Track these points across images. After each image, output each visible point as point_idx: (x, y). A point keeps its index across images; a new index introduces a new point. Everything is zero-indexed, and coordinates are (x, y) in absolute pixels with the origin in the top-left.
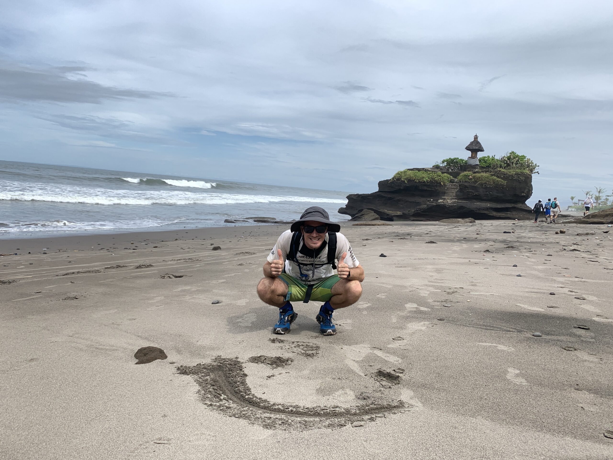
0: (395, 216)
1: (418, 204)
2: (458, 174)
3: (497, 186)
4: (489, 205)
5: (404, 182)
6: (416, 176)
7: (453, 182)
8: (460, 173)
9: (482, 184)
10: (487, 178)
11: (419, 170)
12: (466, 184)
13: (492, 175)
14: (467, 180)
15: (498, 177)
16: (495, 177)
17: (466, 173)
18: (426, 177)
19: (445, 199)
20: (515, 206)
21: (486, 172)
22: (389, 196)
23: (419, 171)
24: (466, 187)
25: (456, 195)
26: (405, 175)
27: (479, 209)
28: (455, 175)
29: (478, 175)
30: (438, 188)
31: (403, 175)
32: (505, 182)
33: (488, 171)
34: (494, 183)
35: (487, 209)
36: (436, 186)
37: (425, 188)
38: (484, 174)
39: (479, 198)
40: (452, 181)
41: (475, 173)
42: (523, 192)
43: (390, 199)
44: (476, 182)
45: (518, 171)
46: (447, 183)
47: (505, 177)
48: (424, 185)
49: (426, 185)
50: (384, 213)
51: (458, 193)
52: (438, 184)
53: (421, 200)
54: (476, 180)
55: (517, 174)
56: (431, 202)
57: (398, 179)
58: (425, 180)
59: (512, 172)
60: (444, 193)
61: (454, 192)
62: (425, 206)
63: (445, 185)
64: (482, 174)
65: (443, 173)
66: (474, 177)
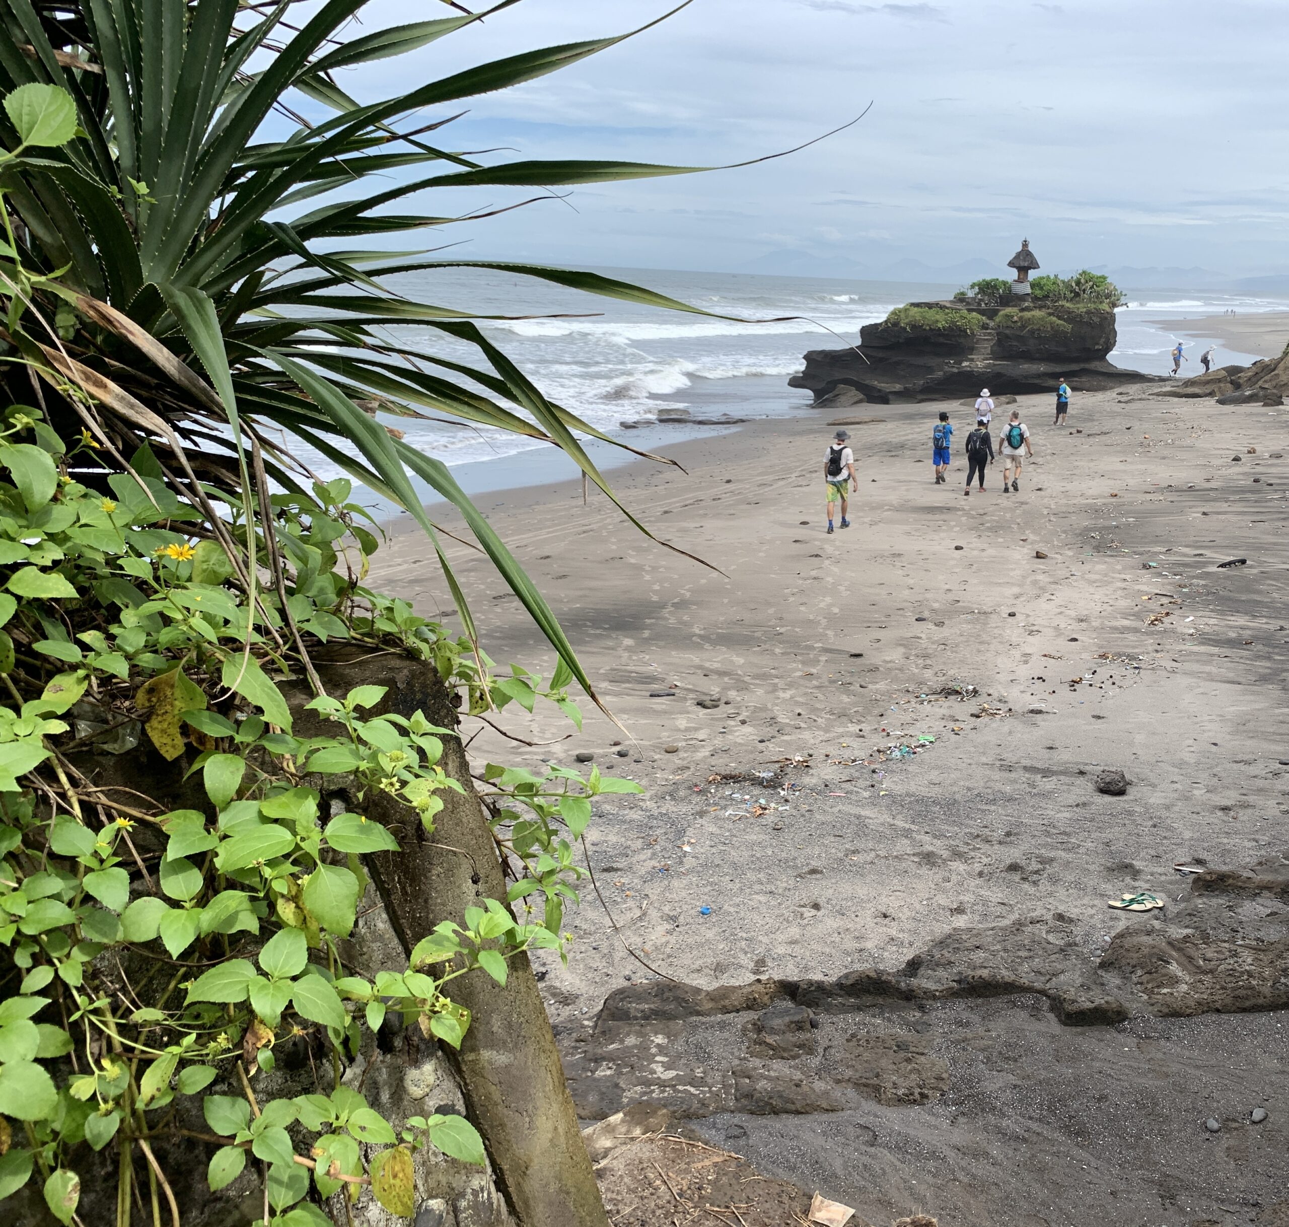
0: (891, 393)
1: (930, 370)
2: (995, 313)
3: (1057, 335)
4: (1042, 368)
5: (905, 329)
6: (924, 318)
7: (987, 329)
8: (998, 311)
9: (1032, 332)
10: (1042, 319)
11: (929, 306)
12: (1007, 332)
13: (1050, 314)
14: (1010, 323)
15: (1059, 318)
16: (1054, 319)
17: (1008, 310)
18: (941, 320)
19: (972, 360)
20: (1087, 366)
21: (1040, 308)
22: (881, 355)
23: (930, 308)
24: (1007, 337)
25: (992, 352)
26: (907, 317)
27: (1026, 377)
28: (991, 314)
29: (1027, 314)
30: (962, 340)
31: (903, 315)
32: (1069, 327)
33: (1044, 307)
34: (1052, 328)
35: (1040, 376)
36: (959, 336)
37: (942, 340)
38: (1037, 313)
39: (1027, 356)
40: (985, 327)
41: (1022, 310)
42: (1098, 344)
43: (881, 360)
44: (1023, 327)
45: (1092, 306)
46: (978, 332)
47: (1072, 318)
48: (939, 335)
49: (943, 335)
50: (873, 388)
51: (995, 348)
52: (961, 331)
53: (932, 361)
54: (1025, 323)
55: (1088, 312)
56: (951, 366)
57: (896, 324)
58: (940, 325)
59: (1081, 308)
60: (972, 350)
61: (986, 347)
62: (941, 373)
63: (972, 333)
64: (1033, 313)
65: (970, 310)
66: (1021, 318)
